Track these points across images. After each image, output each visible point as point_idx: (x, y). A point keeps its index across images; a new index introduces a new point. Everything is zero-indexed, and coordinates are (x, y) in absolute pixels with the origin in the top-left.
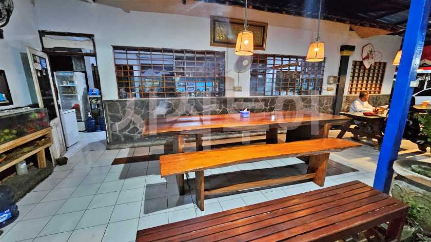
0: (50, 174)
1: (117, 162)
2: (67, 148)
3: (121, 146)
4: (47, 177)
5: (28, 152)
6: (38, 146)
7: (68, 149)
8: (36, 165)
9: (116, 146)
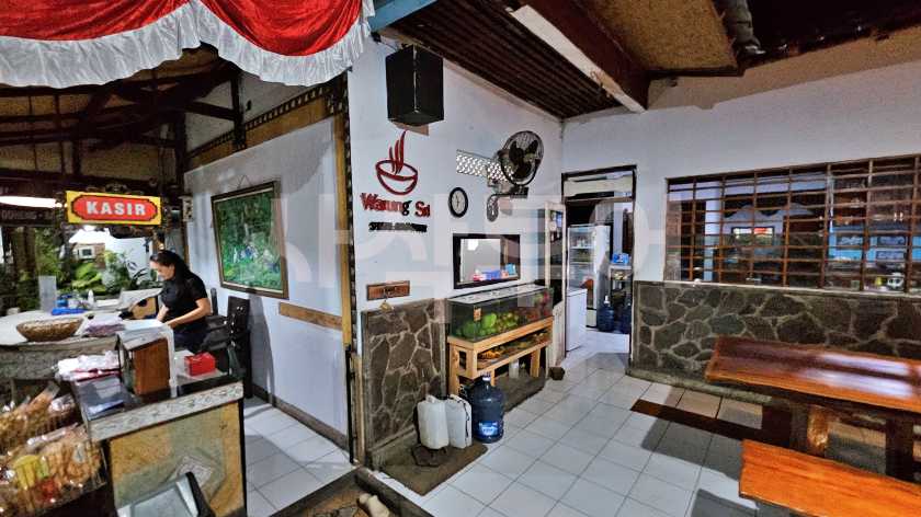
0: (540, 389)
1: (642, 407)
2: (566, 351)
3: (654, 377)
4: (536, 393)
5: (525, 349)
6: (534, 343)
7: (568, 355)
8: (528, 368)
9: (645, 373)
